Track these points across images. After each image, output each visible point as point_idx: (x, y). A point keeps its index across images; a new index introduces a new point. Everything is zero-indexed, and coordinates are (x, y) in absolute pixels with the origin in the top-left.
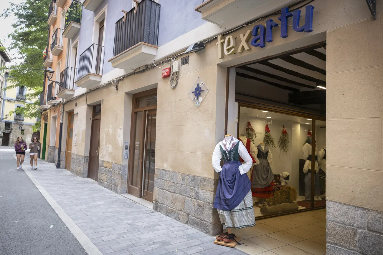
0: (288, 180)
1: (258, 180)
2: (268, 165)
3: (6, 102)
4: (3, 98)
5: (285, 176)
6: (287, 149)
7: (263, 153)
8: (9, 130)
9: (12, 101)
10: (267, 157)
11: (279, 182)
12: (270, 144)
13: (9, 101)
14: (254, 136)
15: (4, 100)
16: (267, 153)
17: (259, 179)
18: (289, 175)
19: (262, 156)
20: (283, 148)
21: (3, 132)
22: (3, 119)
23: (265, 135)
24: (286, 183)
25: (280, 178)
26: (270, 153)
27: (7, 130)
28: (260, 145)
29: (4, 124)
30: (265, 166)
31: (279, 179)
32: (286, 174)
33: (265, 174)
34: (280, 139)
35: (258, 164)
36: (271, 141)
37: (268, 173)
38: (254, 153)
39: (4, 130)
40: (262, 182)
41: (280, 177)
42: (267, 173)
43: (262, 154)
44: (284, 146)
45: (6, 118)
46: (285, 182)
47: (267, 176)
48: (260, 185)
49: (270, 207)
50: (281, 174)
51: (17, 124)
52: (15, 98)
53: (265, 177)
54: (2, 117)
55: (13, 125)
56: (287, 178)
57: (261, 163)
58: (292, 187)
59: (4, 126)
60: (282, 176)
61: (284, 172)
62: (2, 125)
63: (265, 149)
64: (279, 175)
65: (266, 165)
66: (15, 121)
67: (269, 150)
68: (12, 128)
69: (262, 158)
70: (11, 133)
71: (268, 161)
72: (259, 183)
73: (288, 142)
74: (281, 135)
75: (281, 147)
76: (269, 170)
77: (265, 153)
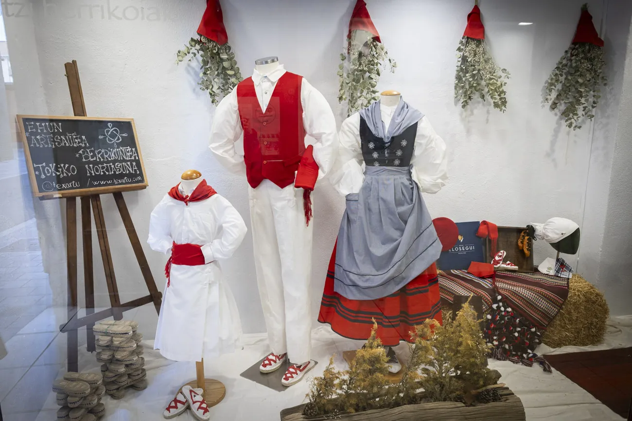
0: (574, 253)
7: (380, 142)
17: (355, 262)
24: (561, 265)
28: (379, 102)
30: (385, 202)
31: (527, 247)
32: (560, 226)
37: (402, 232)
40: (363, 275)
42: (395, 234)
43: (371, 146)
46: (559, 260)
47: (392, 246)
48: (355, 285)
50: (539, 227)
53: (380, 250)
57: (366, 188)
60: (545, 236)
61: (552, 220)
63: (393, 120)
64: (530, 231)
69: (377, 164)
72: (350, 279)
73: (605, 82)
74: (566, 52)
75: (562, 107)
76: (411, 220)
77: (388, 138)
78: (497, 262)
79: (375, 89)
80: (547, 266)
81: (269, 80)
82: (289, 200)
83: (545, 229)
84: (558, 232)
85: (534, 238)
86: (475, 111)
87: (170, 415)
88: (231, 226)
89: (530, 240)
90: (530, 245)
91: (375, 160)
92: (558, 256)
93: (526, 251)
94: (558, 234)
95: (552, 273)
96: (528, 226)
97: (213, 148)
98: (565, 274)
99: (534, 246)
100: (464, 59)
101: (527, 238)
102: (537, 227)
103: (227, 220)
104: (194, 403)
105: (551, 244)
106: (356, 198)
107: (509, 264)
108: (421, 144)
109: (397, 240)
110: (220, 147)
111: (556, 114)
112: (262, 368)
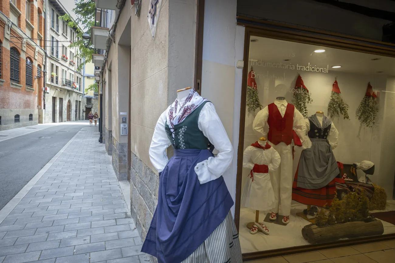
0: (372, 174)
1: (307, 175)
2: (329, 149)
3: (86, 78)
4: (83, 75)
5: (366, 168)
6: (374, 123)
7: (319, 130)
8: (91, 105)
9: (91, 77)
10: (327, 136)
11: (355, 177)
12: (339, 113)
13: (88, 77)
14: (307, 100)
15: (84, 77)
16: (327, 129)
17: (310, 174)
18: (374, 166)
19: (317, 134)
20: (365, 120)
21: (85, 107)
22: (84, 95)
23: (331, 98)
24: (367, 179)
25: (357, 170)
26: (333, 128)
27: (88, 105)
28: (315, 115)
29: (86, 99)
30: (322, 152)
31: (354, 173)
32: (368, 163)
33: (321, 166)
34: (361, 105)
35: (309, 147)
36: (342, 109)
37: (327, 163)
38: (301, 129)
39: (86, 105)
40: (313, 179)
41: (356, 168)
42: (325, 164)
43: (316, 131)
44: (368, 117)
45: (87, 94)
46: (366, 177)
47: (324, 168)
48: (310, 183)
49: (319, 229)
50: (358, 164)
51: (96, 99)
52: (93, 74)
53: (320, 170)
54: (83, 92)
55: (93, 101)
56: (370, 171)
57: (313, 146)
58: (377, 186)
59: (86, 101)
60: (361, 168)
61: (364, 161)
62: (84, 101)
63: (323, 122)
64: (355, 166)
65: (324, 150)
66: (95, 97)
67: (332, 124)
68: (93, 103)
69: (317, 138)
70: (92, 107)
71: (328, 143)
72: (308, 181)
73: (378, 110)
74: (364, 99)
75: (362, 119)
76: (330, 159)
77: (323, 129)
78: (344, 178)
79: (306, 109)
80: (362, 179)
81: (284, 106)
82: (289, 150)
83: (360, 165)
84: (367, 166)
85: (357, 169)
86: (334, 119)
87: (254, 233)
88: (278, 158)
89: (355, 169)
90: (356, 171)
91: (317, 136)
92: (366, 176)
93: (355, 174)
94: (367, 167)
95: (365, 182)
96: (353, 164)
97: (257, 129)
98: (370, 183)
99: (357, 171)
100: (333, 100)
101: (354, 168)
102: (357, 164)
103: (276, 156)
104: (263, 227)
105: (363, 171)
106: (310, 150)
107: (349, 179)
108: (332, 131)
109: (325, 166)
110: (259, 129)
111: (360, 121)
112: (270, 218)
